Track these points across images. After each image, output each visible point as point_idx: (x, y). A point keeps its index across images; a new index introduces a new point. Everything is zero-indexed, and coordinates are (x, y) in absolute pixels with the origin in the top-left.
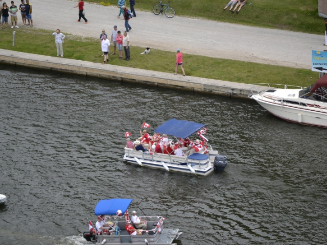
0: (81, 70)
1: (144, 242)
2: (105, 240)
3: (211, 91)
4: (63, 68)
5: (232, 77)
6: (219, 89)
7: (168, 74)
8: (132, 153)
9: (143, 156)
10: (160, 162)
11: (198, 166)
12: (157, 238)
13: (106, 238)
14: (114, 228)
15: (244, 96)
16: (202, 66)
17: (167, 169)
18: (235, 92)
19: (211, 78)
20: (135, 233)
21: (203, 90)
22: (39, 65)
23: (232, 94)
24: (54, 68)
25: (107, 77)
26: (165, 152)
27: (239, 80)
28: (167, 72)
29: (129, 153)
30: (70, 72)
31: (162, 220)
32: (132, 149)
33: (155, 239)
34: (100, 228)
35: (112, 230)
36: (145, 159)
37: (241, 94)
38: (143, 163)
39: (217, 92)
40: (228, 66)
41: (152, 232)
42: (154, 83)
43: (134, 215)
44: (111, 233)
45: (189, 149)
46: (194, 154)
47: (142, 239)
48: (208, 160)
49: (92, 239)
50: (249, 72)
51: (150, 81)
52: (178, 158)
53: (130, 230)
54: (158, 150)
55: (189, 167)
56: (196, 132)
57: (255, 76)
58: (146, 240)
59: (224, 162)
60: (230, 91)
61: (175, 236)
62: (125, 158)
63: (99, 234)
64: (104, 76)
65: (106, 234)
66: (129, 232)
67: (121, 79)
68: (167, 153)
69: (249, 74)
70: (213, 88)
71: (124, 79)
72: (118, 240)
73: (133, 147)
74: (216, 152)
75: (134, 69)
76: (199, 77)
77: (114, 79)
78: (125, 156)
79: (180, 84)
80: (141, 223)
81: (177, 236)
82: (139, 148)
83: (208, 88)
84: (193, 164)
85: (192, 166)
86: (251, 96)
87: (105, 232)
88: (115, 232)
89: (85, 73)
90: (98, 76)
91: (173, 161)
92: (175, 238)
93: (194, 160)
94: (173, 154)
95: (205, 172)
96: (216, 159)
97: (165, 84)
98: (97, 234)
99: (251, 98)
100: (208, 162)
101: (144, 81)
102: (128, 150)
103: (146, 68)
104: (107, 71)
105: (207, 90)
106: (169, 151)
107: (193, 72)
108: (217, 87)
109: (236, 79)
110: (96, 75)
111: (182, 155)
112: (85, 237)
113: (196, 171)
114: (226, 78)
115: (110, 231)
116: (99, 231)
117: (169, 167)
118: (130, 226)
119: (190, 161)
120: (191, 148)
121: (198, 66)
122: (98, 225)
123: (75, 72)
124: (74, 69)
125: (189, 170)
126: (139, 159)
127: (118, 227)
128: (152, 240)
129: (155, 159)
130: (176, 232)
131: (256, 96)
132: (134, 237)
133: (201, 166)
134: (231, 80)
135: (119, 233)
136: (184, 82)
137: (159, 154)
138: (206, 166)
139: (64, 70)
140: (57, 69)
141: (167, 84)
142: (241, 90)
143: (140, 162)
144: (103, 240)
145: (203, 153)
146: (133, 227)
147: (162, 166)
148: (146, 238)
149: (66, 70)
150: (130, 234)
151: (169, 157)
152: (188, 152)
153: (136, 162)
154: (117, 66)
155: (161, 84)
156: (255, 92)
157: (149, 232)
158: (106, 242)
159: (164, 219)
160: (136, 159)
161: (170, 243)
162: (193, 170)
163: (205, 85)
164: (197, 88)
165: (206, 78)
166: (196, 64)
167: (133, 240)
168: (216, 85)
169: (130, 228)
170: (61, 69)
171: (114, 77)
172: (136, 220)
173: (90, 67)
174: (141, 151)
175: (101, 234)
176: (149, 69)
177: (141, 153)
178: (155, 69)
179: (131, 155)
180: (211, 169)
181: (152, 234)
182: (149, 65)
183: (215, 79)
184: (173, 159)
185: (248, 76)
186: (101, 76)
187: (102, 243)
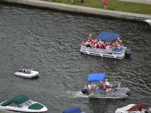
0: (60, 8)
1: (112, 94)
2: (93, 94)
3: (125, 18)
4: (52, 7)
5: (134, 11)
6: (129, 17)
7: (103, 9)
8: (85, 48)
9: (90, 50)
10: (99, 53)
11: (117, 54)
12: (118, 92)
13: (93, 93)
14: (97, 88)
15: (141, 21)
16: (119, 6)
17: (102, 56)
18: (136, 18)
19: (124, 12)
20: (107, 90)
21: (120, 17)
22: (40, 5)
23: (135, 19)
24: (47, 7)
25: (73, 11)
26: (101, 48)
27: (138, 12)
28: (102, 9)
29: (83, 48)
30: (55, 9)
31: (120, 84)
32: (85, 47)
33: (117, 93)
34: (90, 88)
35: (96, 89)
36: (91, 51)
37: (139, 19)
38: (90, 53)
39: (127, 18)
40: (132, 6)
41: (116, 89)
42: (96, 14)
43: (106, 81)
44: (96, 90)
45: (113, 46)
46: (115, 49)
47: (111, 93)
48: (122, 52)
49: (86, 93)
50: (143, 8)
51: (94, 13)
52: (108, 51)
53: (105, 89)
54: (98, 47)
55: (113, 55)
56: (116, 38)
57: (145, 10)
58: (113, 94)
59: (130, 53)
60: (134, 18)
61: (126, 91)
62: (81, 51)
63: (90, 91)
64: (72, 11)
65: (93, 91)
66: (105, 90)
67: (80, 12)
68: (102, 48)
69: (143, 9)
70: (125, 17)
71: (81, 12)
72: (99, 93)
73: (85, 46)
74: (126, 48)
75: (86, 7)
76: (118, 11)
77: (77, 12)
78: (81, 50)
79: (109, 15)
80: (110, 85)
81: (128, 91)
82: (88, 46)
83: (123, 16)
84: (115, 54)
85: (114, 54)
86: (145, 20)
87: (93, 90)
88: (98, 90)
89: (62, 10)
90: (69, 11)
91: (105, 52)
92: (127, 92)
93: (115, 51)
94: (105, 49)
95: (121, 57)
96: (126, 51)
97: (102, 15)
98: (89, 91)
99: (145, 21)
100: (122, 53)
101: (91, 13)
102: (83, 47)
103: (92, 7)
104: (73, 8)
105: (123, 18)
106: (103, 47)
107: (115, 9)
108: (128, 16)
109: (137, 12)
110: (68, 10)
111: (109, 49)
112: (82, 92)
113: (116, 57)
114: (131, 11)
115: (95, 89)
116: (90, 89)
117: (103, 55)
118: (105, 87)
119: (113, 52)
120: (114, 46)
121: (117, 5)
122: (89, 86)
123: (57, 9)
124: (57, 7)
125: (113, 56)
126: (88, 51)
127: (99, 87)
128: (116, 93)
129: (96, 51)
130: (127, 89)
131: (148, 20)
132: (107, 92)
133: (119, 55)
134: (134, 13)
135: (100, 90)
136: (111, 13)
137: (98, 49)
138: (121, 54)
139: (52, 8)
140: (49, 7)
141: (103, 15)
142: (139, 18)
143: (88, 53)
144: (92, 94)
145: (119, 48)
146: (106, 88)
147: (100, 54)
148: (113, 92)
149: (53, 8)
150: (105, 91)
151: (103, 50)
152: (113, 48)
153: (86, 53)
154: (78, 6)
155: (100, 15)
156: (147, 19)
157: (115, 90)
158: (93, 95)
159: (121, 83)
160: (87, 51)
161: (125, 95)
162: (115, 56)
163: (121, 15)
164: (118, 16)
165: (122, 11)
166: (116, 5)
167: (107, 93)
168: (127, 15)
169: (105, 88)
170: (51, 8)
171: (76, 11)
172: (107, 84)
173: (65, 6)
174: (89, 47)
175: (91, 91)
176: (94, 8)
177: (89, 49)
178: (96, 7)
179: (84, 49)
180: (123, 56)
181: (116, 91)
182: (93, 6)
183: (126, 12)
184: (105, 51)
185: (142, 10)
186: (70, 11)
187: (92, 95)
